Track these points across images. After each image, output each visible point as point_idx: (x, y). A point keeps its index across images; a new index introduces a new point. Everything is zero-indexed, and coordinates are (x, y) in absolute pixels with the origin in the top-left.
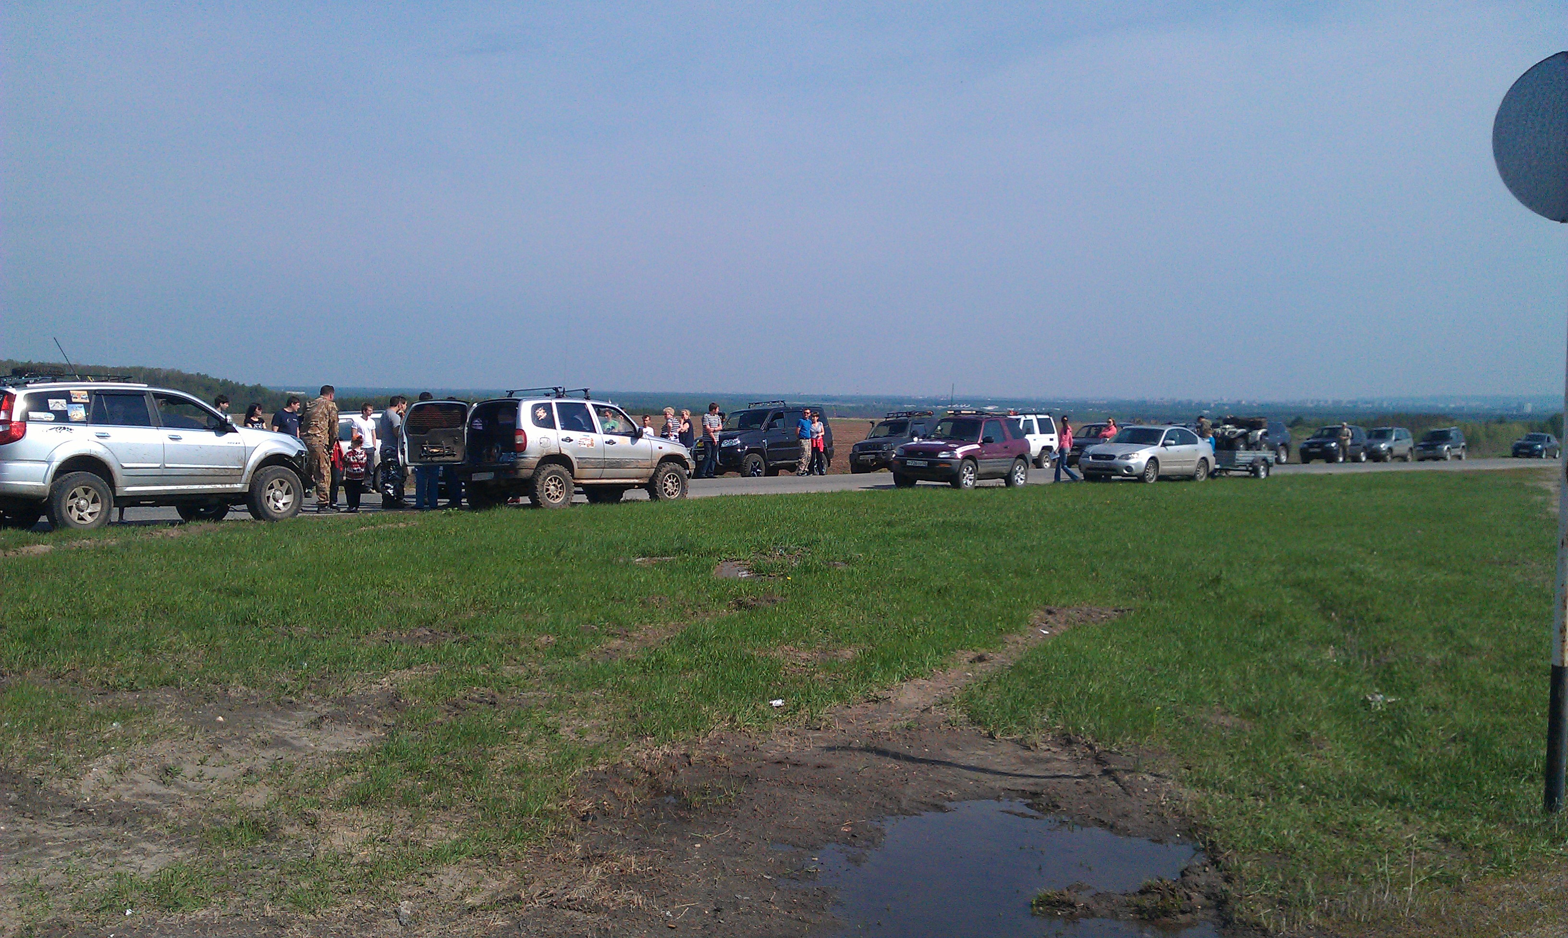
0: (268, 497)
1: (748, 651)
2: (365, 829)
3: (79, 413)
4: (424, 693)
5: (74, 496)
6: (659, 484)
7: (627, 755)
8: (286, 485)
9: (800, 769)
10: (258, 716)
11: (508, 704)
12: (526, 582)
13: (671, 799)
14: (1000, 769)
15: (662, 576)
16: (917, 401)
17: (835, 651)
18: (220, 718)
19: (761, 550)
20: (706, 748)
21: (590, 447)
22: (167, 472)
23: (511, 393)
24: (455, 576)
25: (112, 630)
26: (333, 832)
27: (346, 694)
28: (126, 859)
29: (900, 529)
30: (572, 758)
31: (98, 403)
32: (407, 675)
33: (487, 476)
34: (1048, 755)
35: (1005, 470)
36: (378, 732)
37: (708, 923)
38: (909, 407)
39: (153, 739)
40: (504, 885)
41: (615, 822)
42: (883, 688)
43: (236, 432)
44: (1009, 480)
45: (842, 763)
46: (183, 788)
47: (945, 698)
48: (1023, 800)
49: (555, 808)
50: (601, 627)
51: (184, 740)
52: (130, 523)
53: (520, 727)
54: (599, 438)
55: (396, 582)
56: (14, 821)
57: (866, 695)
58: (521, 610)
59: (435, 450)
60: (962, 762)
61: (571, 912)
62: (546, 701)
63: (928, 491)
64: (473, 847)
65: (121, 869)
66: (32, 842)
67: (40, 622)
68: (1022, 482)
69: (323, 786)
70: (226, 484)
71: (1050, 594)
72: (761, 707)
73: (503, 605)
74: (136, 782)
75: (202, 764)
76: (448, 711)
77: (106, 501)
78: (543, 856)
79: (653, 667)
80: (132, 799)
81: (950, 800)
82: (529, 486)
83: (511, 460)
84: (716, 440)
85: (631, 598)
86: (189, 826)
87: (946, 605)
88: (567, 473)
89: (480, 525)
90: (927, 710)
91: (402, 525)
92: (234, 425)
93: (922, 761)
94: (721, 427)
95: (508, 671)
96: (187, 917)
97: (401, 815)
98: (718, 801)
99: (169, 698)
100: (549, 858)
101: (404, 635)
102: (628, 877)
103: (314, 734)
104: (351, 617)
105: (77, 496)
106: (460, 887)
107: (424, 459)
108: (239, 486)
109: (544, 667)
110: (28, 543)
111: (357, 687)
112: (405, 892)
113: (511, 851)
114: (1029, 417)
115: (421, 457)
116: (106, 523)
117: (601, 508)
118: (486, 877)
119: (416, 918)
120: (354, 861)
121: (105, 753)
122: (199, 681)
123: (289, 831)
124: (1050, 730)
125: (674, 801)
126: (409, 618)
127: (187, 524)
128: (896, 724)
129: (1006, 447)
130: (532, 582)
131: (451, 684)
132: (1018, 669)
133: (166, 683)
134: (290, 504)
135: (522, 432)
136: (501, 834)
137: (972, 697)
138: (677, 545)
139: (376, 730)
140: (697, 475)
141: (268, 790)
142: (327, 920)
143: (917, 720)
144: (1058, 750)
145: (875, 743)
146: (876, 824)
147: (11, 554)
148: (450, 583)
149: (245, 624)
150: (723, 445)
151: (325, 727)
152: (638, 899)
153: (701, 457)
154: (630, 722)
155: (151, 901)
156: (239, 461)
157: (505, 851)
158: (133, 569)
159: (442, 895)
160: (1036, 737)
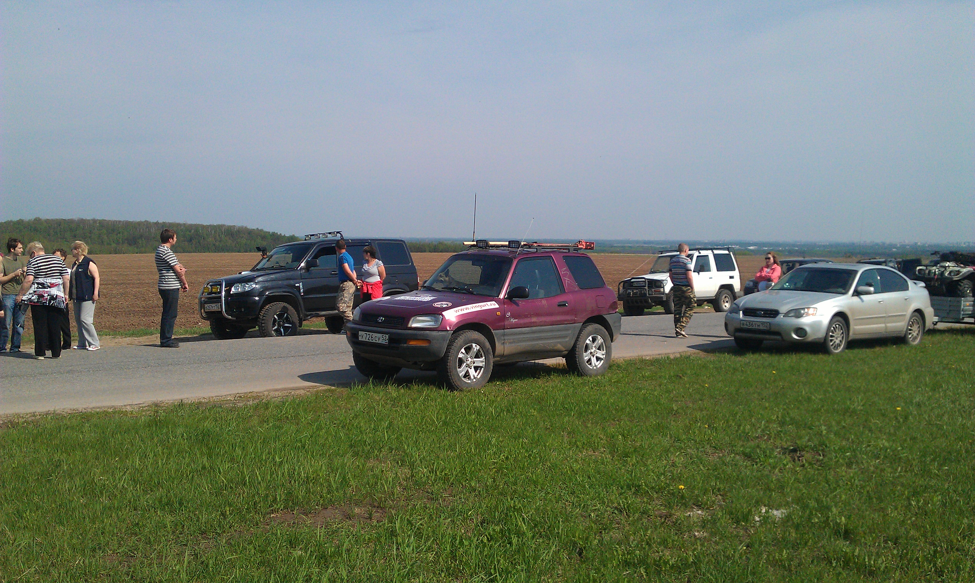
68: (599, 364)
114: (703, 253)
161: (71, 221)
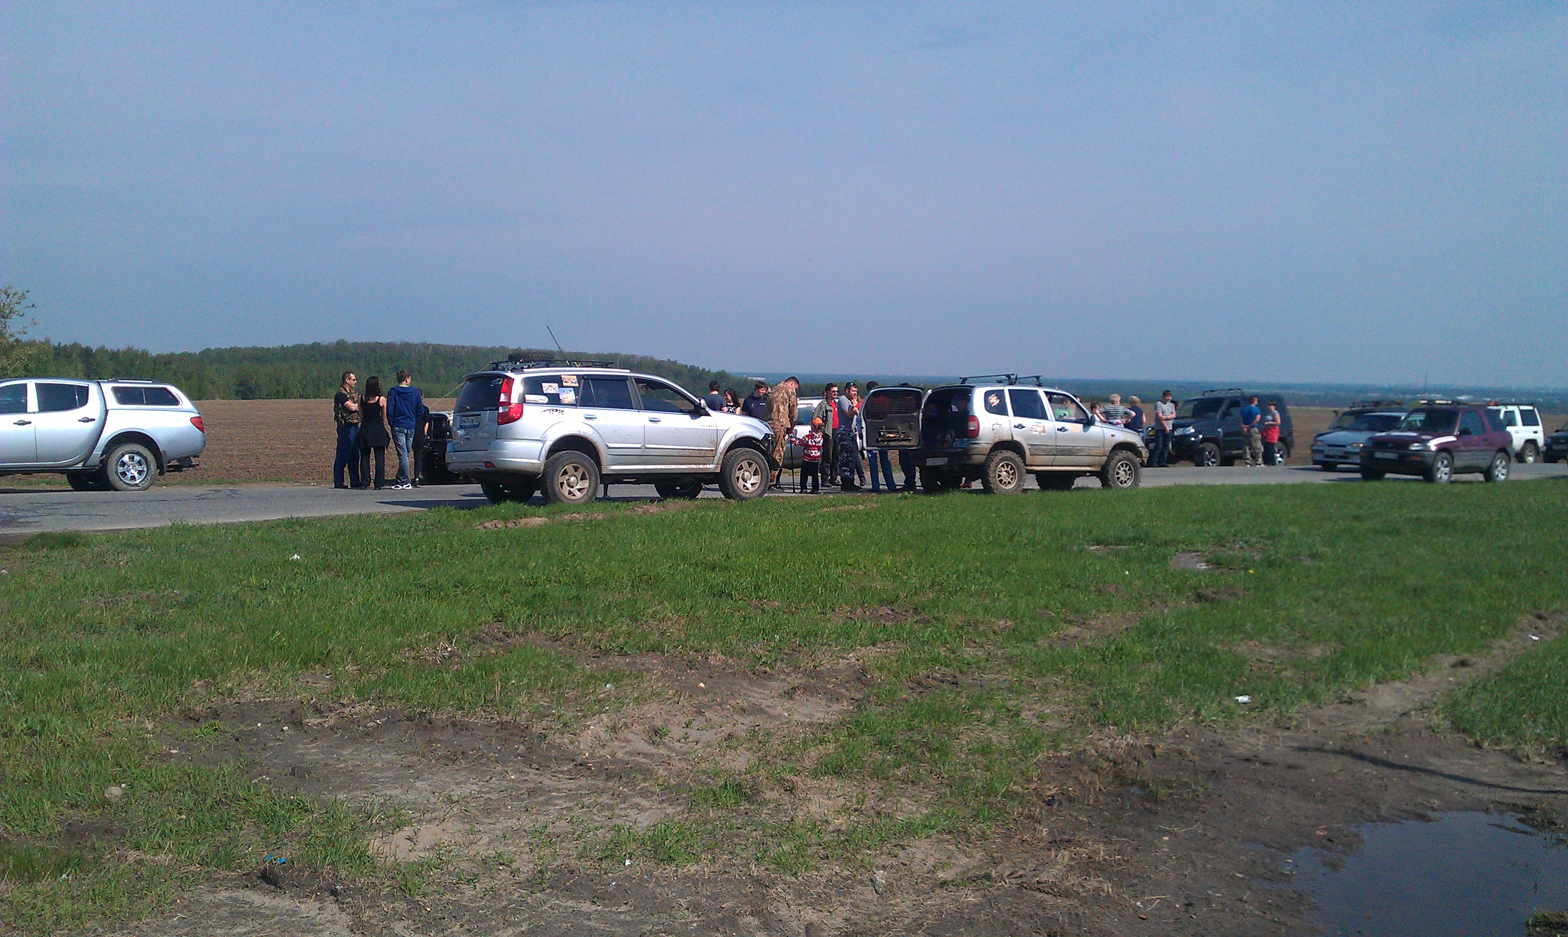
0: (738, 478)
1: (1211, 644)
2: (839, 798)
3: (569, 396)
4: (889, 670)
5: (565, 473)
6: (1111, 472)
7: (1090, 742)
8: (754, 466)
9: (1268, 768)
10: (735, 684)
11: (970, 686)
12: (981, 566)
13: (1134, 789)
14: (1488, 780)
15: (1117, 565)
16: (1382, 389)
17: (1302, 648)
18: (702, 685)
19: (1220, 541)
20: (1171, 741)
21: (1042, 434)
22: (647, 452)
23: (964, 380)
24: (912, 557)
25: (604, 598)
26: (810, 799)
27: (815, 667)
28: (623, 813)
29: (1368, 524)
30: (1036, 742)
31: (586, 388)
32: (872, 653)
33: (941, 461)
34: (1541, 768)
35: (1484, 464)
36: (845, 705)
37: (1179, 916)
38: (1375, 396)
39: (643, 701)
40: (974, 863)
41: (1080, 809)
42: (1357, 689)
43: (709, 415)
44: (1488, 474)
45: (1314, 765)
46: (669, 748)
47: (1426, 703)
48: (1514, 814)
49: (1020, 790)
50: (1058, 613)
51: (671, 703)
52: (615, 500)
53: (982, 708)
54: (1050, 425)
55: (857, 562)
56: (523, 772)
57: (1339, 695)
58: (978, 594)
59: (891, 435)
60: (1447, 771)
61: (1040, 895)
62: (1007, 684)
63: (1398, 486)
64: (943, 823)
65: (619, 822)
66: (539, 792)
67: (539, 589)
68: (1503, 477)
69: (798, 755)
70: (699, 464)
71: (1540, 597)
72: (1226, 702)
73: (961, 588)
74: (628, 741)
75: (687, 726)
76: (912, 689)
77: (593, 478)
78: (1010, 838)
79: (1112, 656)
80: (626, 757)
81: (1433, 809)
82: (981, 471)
83: (965, 445)
84: (1169, 427)
85: (1087, 586)
86: (679, 785)
87: (1424, 606)
88: (1019, 460)
89: (935, 509)
90: (1405, 714)
91: (861, 507)
92: (707, 409)
93: (1402, 767)
94: (1174, 416)
95: (968, 652)
96: (680, 871)
97: (873, 786)
98: (1185, 796)
99: (654, 662)
100: (1016, 840)
101: (867, 613)
102: (1097, 865)
103: (788, 704)
104: (818, 593)
105: (567, 473)
106: (931, 861)
107: (881, 444)
108: (712, 466)
109: (1002, 651)
110: (525, 516)
111: (826, 663)
112: (879, 861)
113: (980, 830)
114: (1510, 408)
115: (878, 441)
116: (592, 499)
117: (1053, 495)
118: (956, 853)
119: (890, 887)
120: (831, 828)
121: (600, 712)
122: (682, 648)
123: (770, 795)
124: (1543, 742)
125: (1139, 792)
126: (873, 597)
127: (665, 502)
128: (1373, 727)
129: (1486, 440)
130: (988, 566)
131: (914, 662)
132: (1505, 676)
133: (653, 650)
134: (758, 484)
135: (974, 418)
136: (968, 813)
137: (1455, 703)
138: (1131, 534)
139: (845, 703)
140: (1150, 464)
141: (748, 754)
142: (806, 884)
143: (1396, 724)
144: (1554, 763)
145: (1350, 746)
146: (1354, 830)
147: (510, 525)
148: (909, 564)
149: (720, 597)
150: (1176, 433)
151: (797, 698)
152: (1107, 887)
153: (1152, 445)
154: (1092, 709)
155: (647, 853)
156: (712, 443)
157: (974, 830)
158: (618, 542)
159: (915, 868)
160: (1528, 749)
161: (390, 346)
